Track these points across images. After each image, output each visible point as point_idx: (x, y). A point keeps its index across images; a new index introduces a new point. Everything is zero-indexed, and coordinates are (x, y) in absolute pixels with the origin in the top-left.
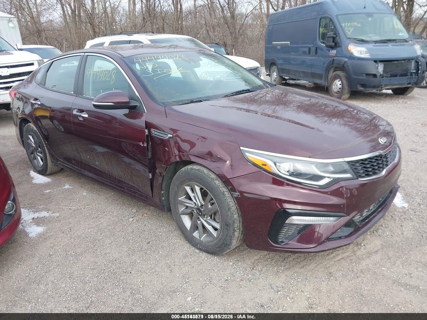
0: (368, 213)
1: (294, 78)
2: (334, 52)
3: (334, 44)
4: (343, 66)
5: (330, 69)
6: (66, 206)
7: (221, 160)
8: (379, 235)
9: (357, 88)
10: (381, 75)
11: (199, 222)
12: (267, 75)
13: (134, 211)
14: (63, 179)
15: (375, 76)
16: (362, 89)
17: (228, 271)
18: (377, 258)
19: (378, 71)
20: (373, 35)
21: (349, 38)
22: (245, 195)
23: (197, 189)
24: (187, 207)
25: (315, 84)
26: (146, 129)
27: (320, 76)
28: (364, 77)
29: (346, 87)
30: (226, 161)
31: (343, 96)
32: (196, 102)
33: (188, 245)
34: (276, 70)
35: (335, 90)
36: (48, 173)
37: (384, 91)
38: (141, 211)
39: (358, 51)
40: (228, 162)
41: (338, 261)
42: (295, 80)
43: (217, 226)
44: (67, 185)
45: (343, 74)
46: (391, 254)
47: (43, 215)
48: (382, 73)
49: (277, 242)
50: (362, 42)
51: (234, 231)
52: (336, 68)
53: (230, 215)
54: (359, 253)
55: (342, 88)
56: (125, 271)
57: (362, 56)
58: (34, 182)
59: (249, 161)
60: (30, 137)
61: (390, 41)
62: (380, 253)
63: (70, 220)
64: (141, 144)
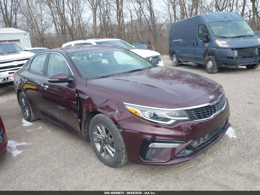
0: (204, 142)
1: (186, 61)
2: (207, 45)
3: (207, 40)
4: (213, 52)
5: (206, 55)
6: (37, 139)
7: (113, 110)
8: (214, 155)
9: (222, 66)
10: (236, 57)
11: (104, 148)
12: (171, 60)
13: (74, 141)
14: (39, 123)
15: (232, 58)
16: (225, 66)
17: (118, 177)
18: (208, 169)
19: (234, 55)
20: (231, 33)
21: (216, 36)
22: (126, 130)
23: (103, 128)
24: (98, 138)
25: (197, 64)
26: (76, 93)
27: (200, 59)
28: (226, 59)
29: (216, 65)
30: (116, 111)
31: (214, 71)
32: (106, 77)
33: (99, 161)
34: (175, 56)
35: (209, 67)
36: (31, 120)
37: (240, 67)
38: (78, 141)
39: (222, 44)
40: (117, 111)
41: (184, 170)
42: (186, 62)
43: (114, 151)
44: (41, 127)
45: (213, 57)
46: (217, 166)
47: (23, 144)
48: (237, 56)
49: (145, 159)
50: (224, 38)
51: (123, 154)
52: (209, 54)
53: (120, 145)
54: (199, 166)
55: (213, 66)
56: (59, 176)
57: (224, 46)
58: (23, 125)
59: (128, 110)
60: (23, 100)
61: (241, 36)
62: (211, 166)
63: (37, 147)
64: (74, 102)
